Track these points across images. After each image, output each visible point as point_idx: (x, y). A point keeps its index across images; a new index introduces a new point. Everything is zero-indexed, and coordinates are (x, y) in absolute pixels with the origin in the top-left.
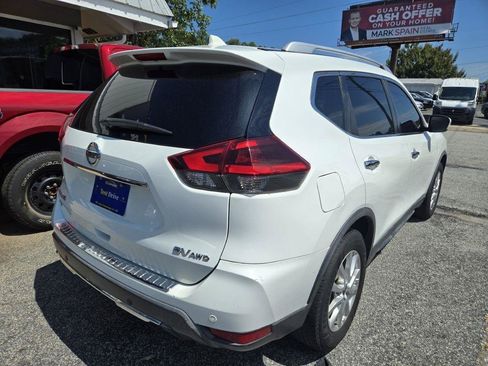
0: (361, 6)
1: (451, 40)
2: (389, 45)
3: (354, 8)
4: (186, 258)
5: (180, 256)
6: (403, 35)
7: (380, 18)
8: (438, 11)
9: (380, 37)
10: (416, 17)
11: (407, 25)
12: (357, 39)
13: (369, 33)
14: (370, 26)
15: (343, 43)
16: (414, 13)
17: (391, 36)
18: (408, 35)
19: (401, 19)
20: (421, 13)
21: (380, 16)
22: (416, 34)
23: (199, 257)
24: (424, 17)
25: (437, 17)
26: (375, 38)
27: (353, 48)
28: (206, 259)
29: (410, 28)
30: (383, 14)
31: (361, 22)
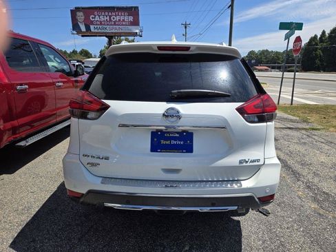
0: (83, 8)
1: (141, 36)
2: (106, 36)
3: (78, 9)
4: (248, 164)
5: (244, 164)
6: (113, 31)
7: (97, 18)
8: (131, 18)
9: (100, 31)
10: (119, 20)
11: (115, 24)
12: (85, 30)
13: (92, 27)
14: (92, 23)
15: (75, 32)
16: (118, 18)
17: (106, 31)
18: (116, 31)
19: (110, 20)
20: (122, 18)
21: (97, 16)
22: (121, 31)
23: (254, 161)
24: (124, 20)
25: (131, 22)
26: (96, 31)
27: (83, 36)
28: (258, 161)
29: (117, 27)
30: (99, 16)
31: (85, 19)
